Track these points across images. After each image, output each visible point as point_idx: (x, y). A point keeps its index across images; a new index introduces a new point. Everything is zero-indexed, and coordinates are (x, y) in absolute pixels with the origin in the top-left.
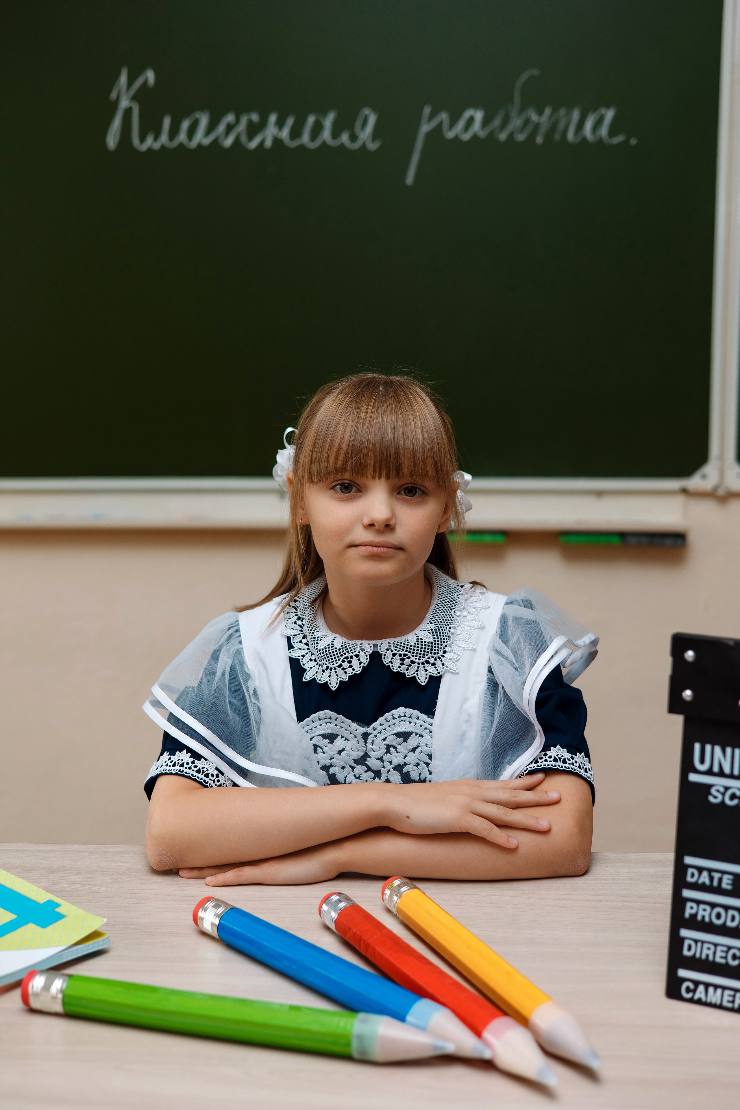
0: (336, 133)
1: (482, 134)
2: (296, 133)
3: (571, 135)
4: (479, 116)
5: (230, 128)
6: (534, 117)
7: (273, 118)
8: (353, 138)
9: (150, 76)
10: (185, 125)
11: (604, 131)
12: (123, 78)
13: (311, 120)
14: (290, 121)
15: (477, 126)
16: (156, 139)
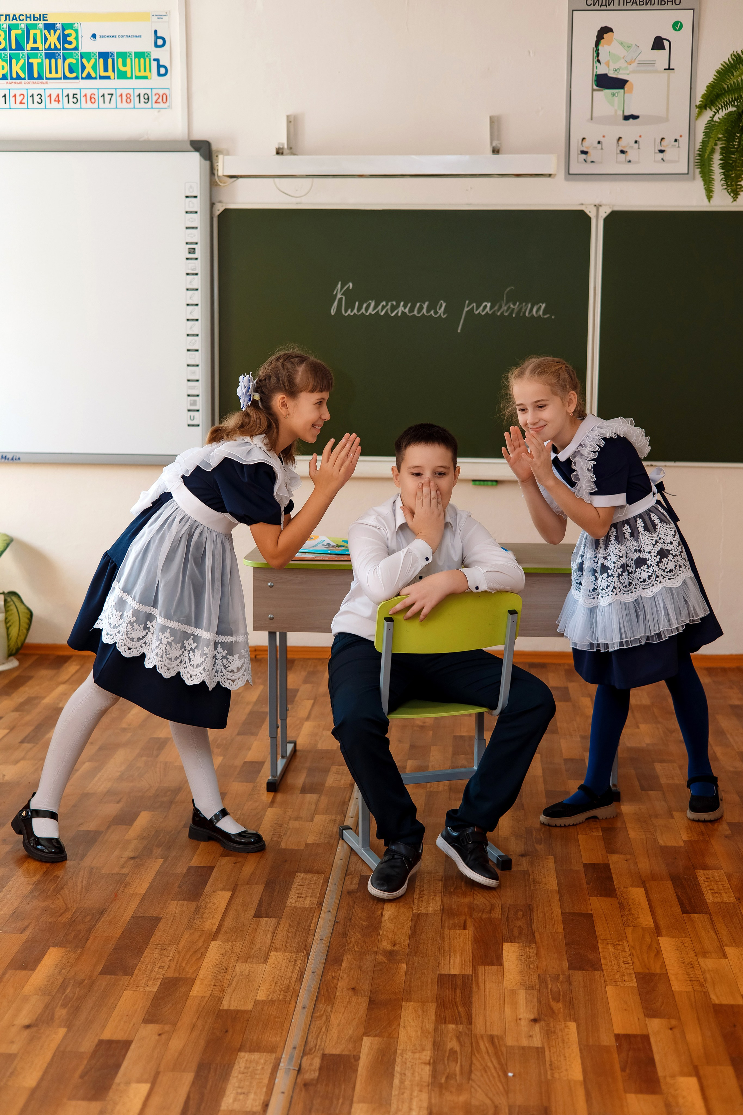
0: (428, 311)
1: (490, 313)
2: (411, 310)
3: (527, 314)
4: (489, 305)
5: (383, 307)
6: (512, 306)
7: (402, 303)
8: (436, 313)
9: (351, 285)
10: (365, 305)
11: (541, 312)
12: (339, 286)
13: (418, 304)
14: (409, 305)
15: (488, 309)
16: (352, 311)
